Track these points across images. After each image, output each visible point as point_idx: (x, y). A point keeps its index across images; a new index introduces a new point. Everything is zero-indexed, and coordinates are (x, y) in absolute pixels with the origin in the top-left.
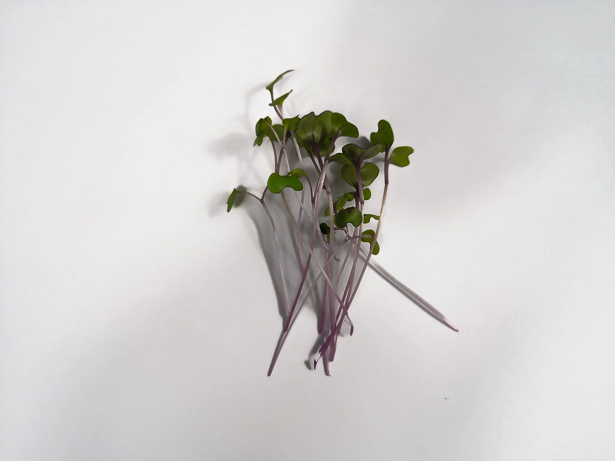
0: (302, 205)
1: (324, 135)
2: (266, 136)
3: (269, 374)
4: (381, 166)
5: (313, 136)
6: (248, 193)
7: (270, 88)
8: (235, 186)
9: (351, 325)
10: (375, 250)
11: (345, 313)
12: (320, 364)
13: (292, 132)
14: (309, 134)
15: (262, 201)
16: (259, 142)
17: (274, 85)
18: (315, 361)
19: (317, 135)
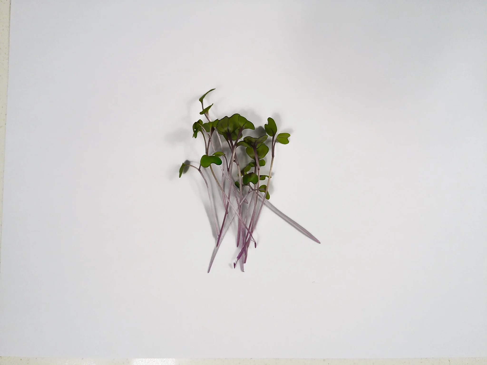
0: (223, 171)
1: (235, 128)
2: (199, 131)
3: (209, 272)
4: (270, 146)
5: (228, 130)
6: (191, 165)
7: (201, 100)
8: (183, 161)
9: (254, 242)
10: (268, 197)
11: (251, 235)
12: (238, 265)
13: (215, 128)
14: (226, 129)
15: (199, 170)
16: (195, 135)
17: (203, 98)
18: (234, 263)
19: (231, 129)
